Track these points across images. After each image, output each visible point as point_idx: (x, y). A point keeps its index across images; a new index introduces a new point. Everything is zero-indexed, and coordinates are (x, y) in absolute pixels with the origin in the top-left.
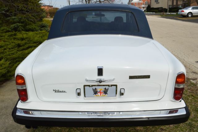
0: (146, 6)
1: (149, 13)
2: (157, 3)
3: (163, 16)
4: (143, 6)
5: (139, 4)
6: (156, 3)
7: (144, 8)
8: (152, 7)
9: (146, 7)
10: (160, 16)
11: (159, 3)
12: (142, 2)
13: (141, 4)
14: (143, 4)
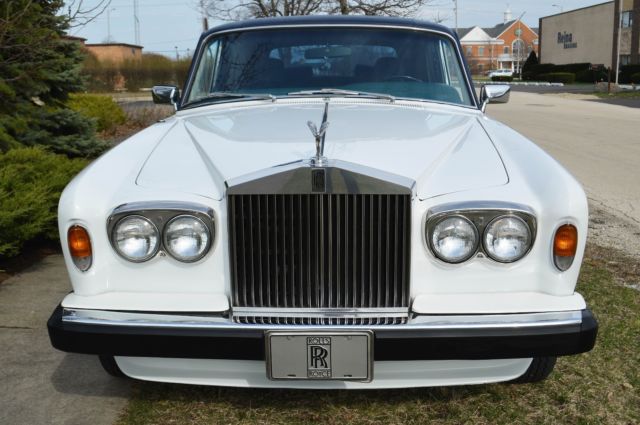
0: (519, 59)
1: (537, 84)
2: (566, 47)
3: (608, 97)
4: (505, 58)
5: (490, 50)
6: (562, 45)
7: (508, 64)
8: (544, 61)
9: (515, 63)
10: (596, 98)
11: (575, 46)
12: (501, 42)
13: (498, 49)
14: (506, 51)
